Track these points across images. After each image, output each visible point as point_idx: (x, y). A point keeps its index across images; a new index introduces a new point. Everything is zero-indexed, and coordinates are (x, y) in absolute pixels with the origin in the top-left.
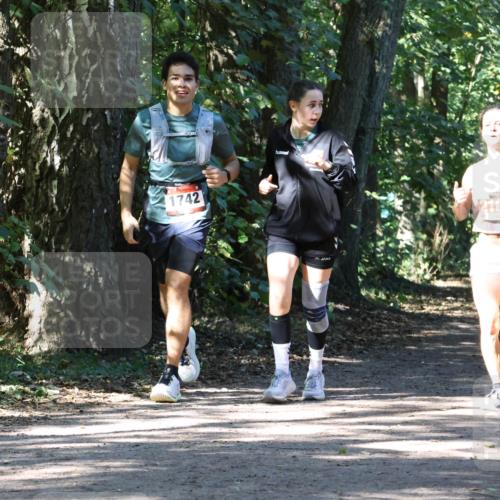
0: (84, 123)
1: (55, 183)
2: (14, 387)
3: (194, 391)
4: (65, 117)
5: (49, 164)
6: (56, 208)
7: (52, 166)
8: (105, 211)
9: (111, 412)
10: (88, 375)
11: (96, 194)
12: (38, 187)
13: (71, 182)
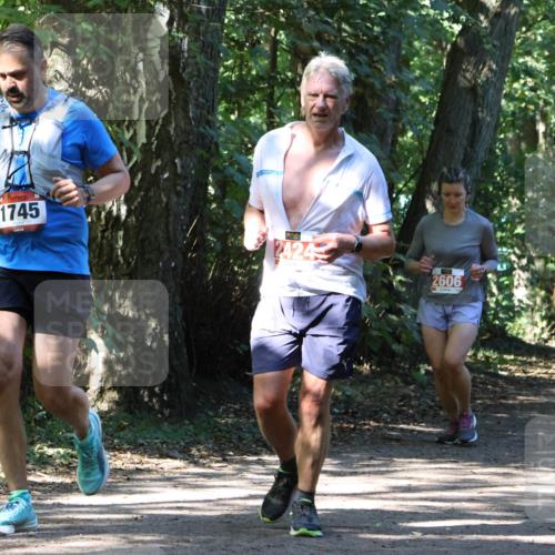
0: (153, 171)
1: (121, 233)
2: (62, 451)
3: (255, 458)
4: (134, 165)
5: (115, 213)
6: (121, 259)
7: (118, 217)
8: (173, 264)
9: (160, 480)
10: (145, 438)
11: (163, 246)
12: (103, 237)
13: (138, 234)
